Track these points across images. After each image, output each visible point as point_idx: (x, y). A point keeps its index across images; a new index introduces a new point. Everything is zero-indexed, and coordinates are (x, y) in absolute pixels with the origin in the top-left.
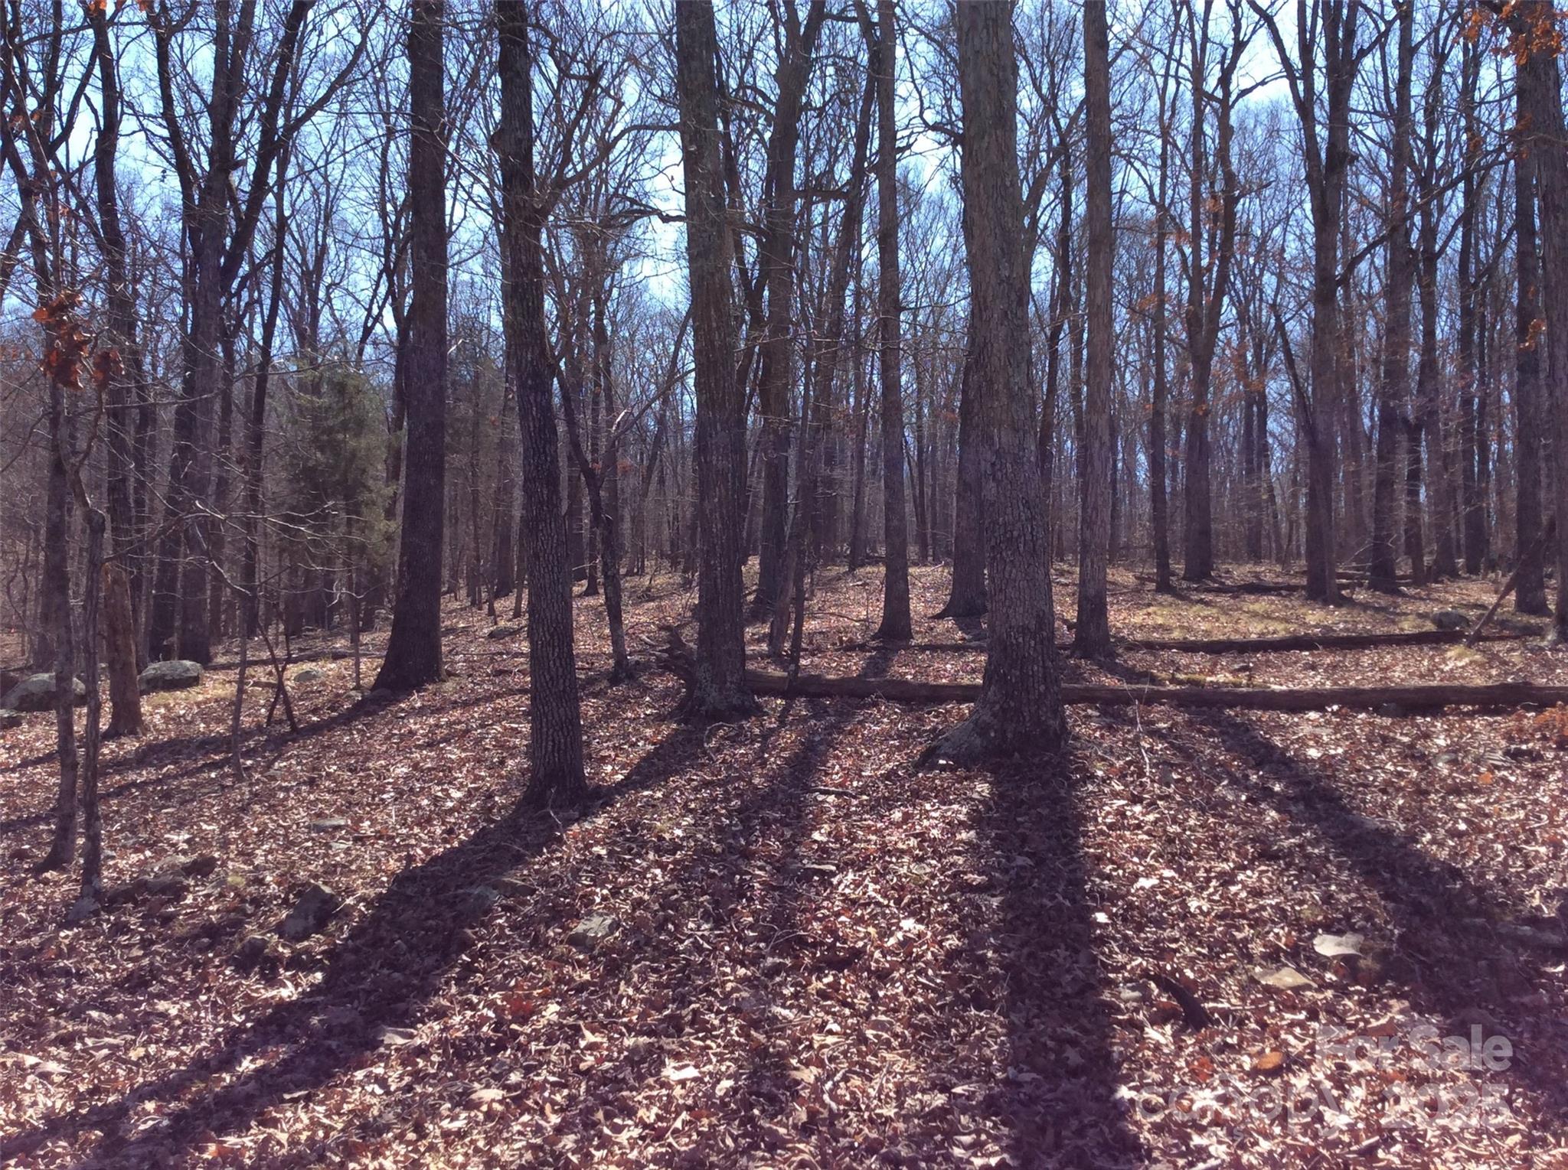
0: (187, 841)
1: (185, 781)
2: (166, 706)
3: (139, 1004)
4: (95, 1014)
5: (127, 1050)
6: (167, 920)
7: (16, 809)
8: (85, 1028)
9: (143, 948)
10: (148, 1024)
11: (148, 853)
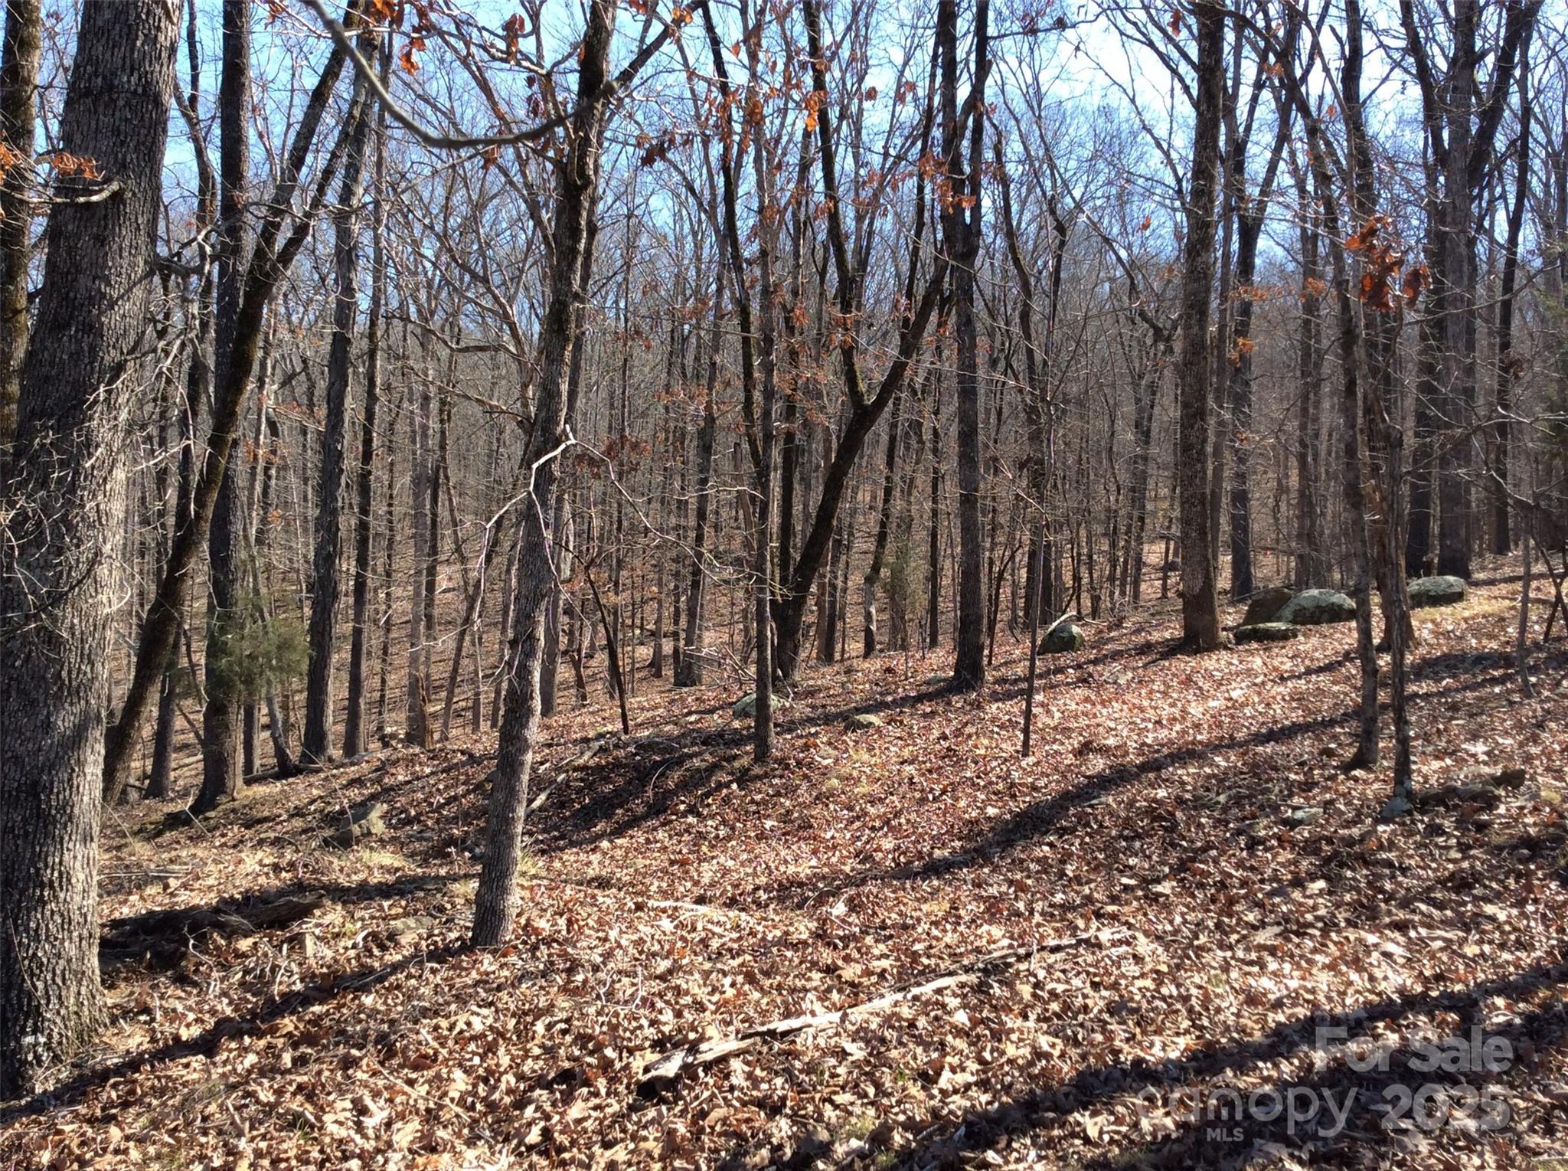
0: (1487, 753)
1: (1468, 694)
2: (1433, 621)
3: (1464, 904)
4: (1423, 907)
5: (1460, 946)
6: (1482, 827)
7: (1311, 713)
8: (1417, 918)
9: (1460, 850)
10: (1478, 924)
11: (1448, 761)
